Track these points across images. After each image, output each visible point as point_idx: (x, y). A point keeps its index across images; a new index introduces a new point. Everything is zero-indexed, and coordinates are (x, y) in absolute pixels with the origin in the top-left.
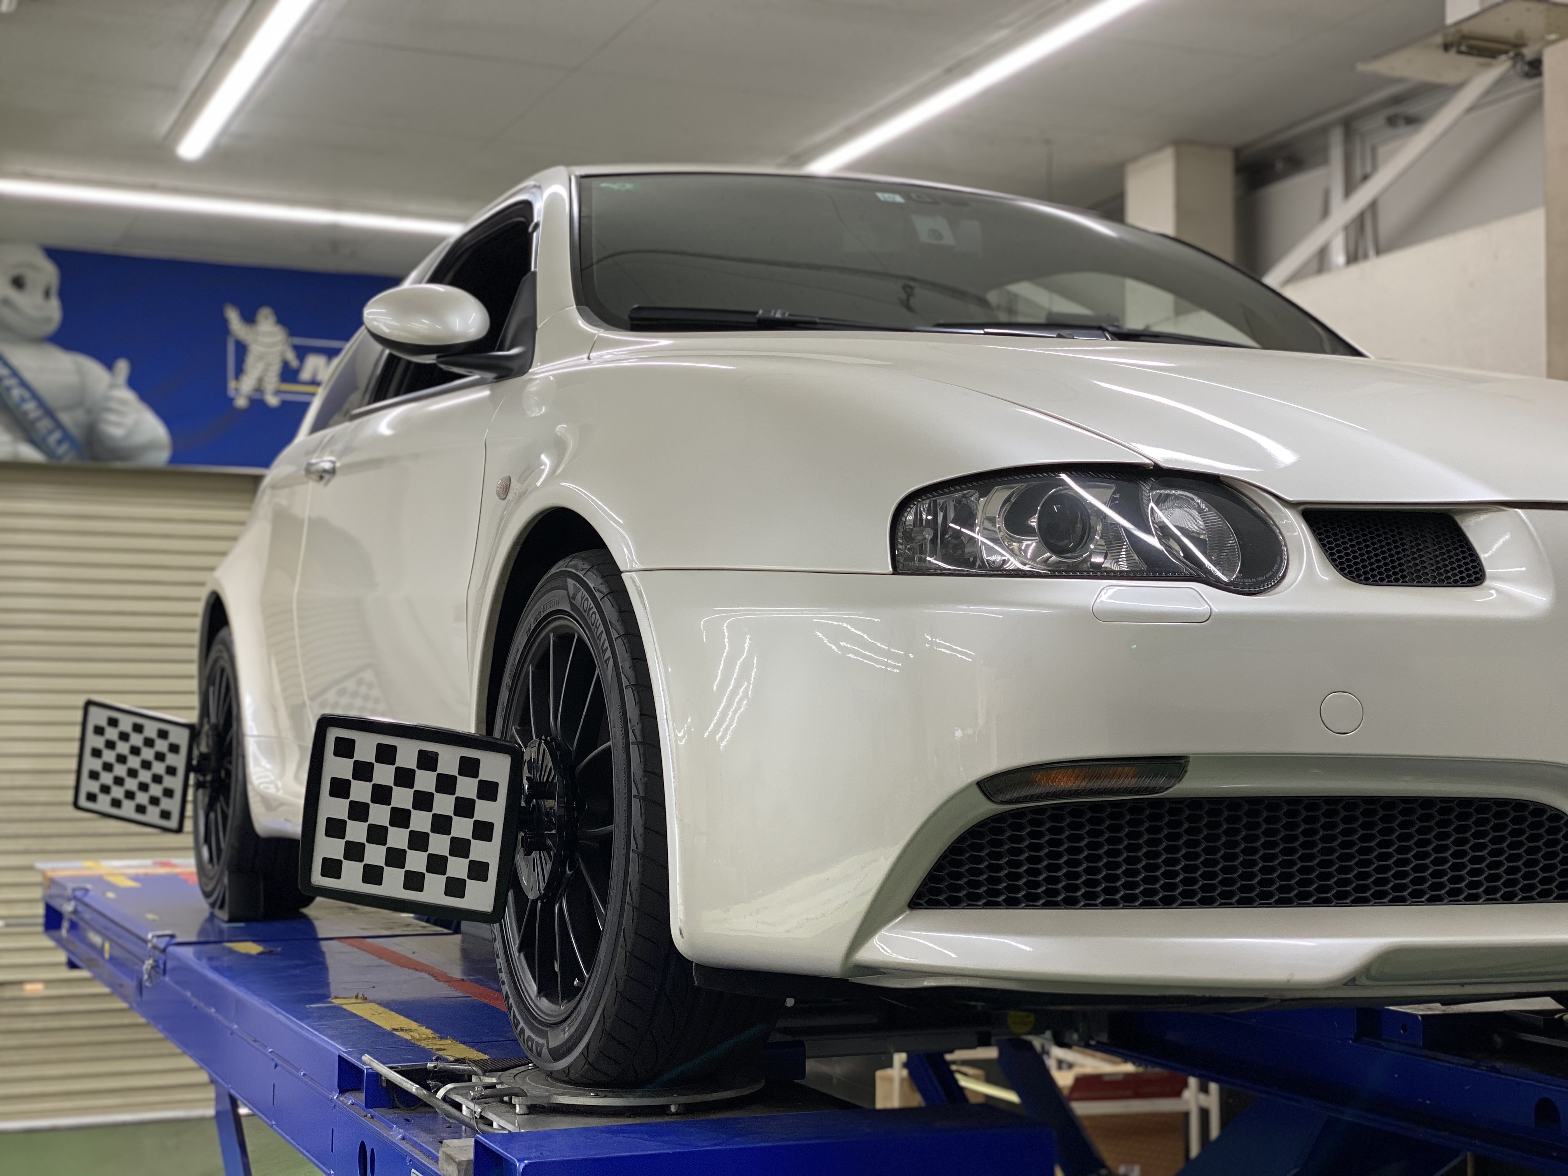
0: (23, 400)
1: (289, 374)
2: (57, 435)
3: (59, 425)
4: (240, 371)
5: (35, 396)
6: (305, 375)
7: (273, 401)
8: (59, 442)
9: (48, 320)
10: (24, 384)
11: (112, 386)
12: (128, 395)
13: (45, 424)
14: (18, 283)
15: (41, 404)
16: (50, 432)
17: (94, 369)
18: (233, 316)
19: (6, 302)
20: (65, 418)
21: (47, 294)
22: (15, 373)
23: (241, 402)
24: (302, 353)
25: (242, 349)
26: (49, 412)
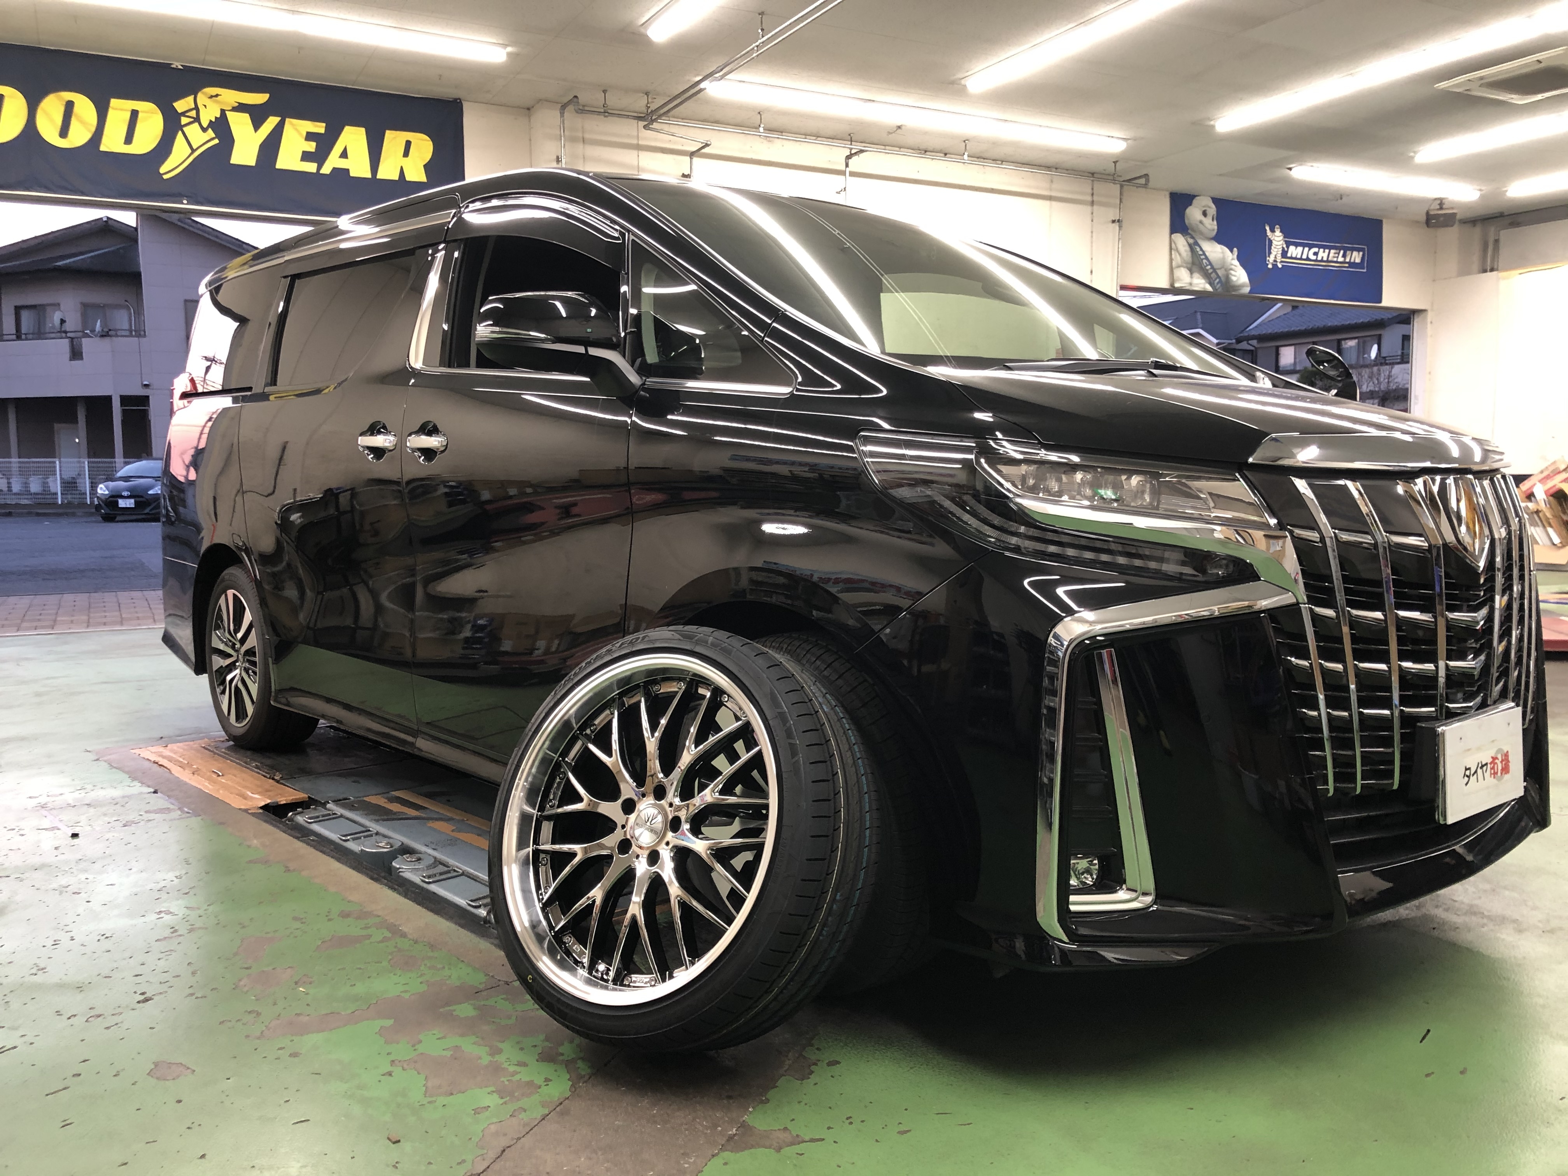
0: (1207, 265)
1: (1284, 254)
2: (1218, 280)
3: (1218, 277)
4: (1270, 253)
5: (1210, 264)
6: (1289, 255)
7: (1280, 266)
8: (1218, 283)
9: (1214, 230)
10: (1207, 258)
11: (1233, 259)
12: (1236, 263)
13: (1213, 275)
14: (1205, 214)
15: (1212, 267)
16: (1216, 279)
17: (1226, 250)
18: (1267, 228)
19: (1201, 222)
20: (1219, 272)
21: (1213, 220)
22: (1204, 254)
23: (1270, 266)
24: (1288, 244)
25: (1271, 242)
26: (1215, 270)
